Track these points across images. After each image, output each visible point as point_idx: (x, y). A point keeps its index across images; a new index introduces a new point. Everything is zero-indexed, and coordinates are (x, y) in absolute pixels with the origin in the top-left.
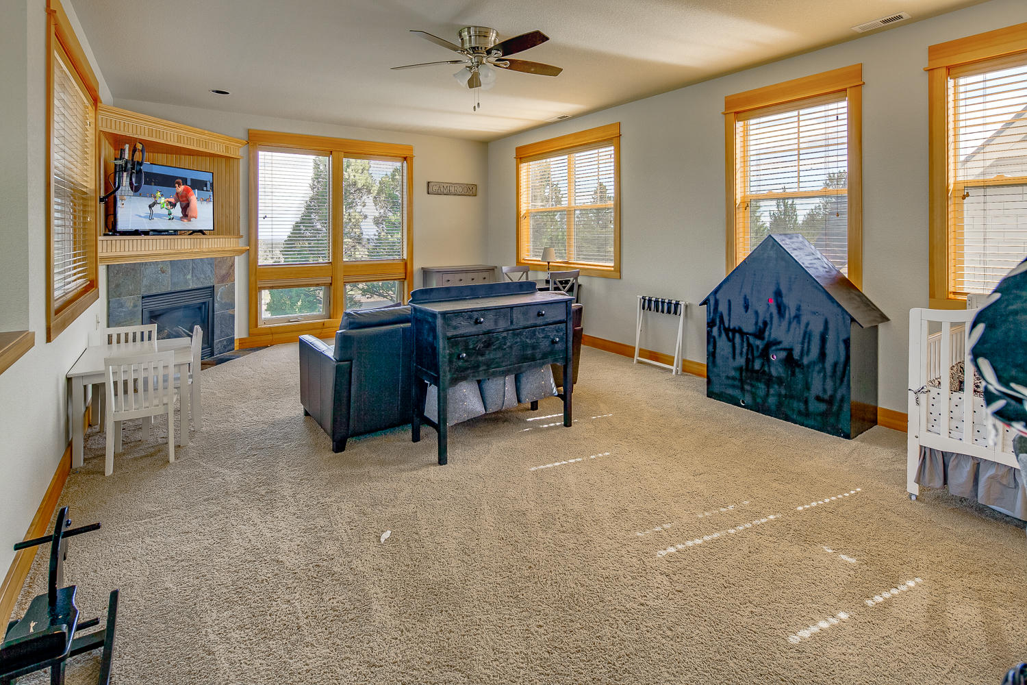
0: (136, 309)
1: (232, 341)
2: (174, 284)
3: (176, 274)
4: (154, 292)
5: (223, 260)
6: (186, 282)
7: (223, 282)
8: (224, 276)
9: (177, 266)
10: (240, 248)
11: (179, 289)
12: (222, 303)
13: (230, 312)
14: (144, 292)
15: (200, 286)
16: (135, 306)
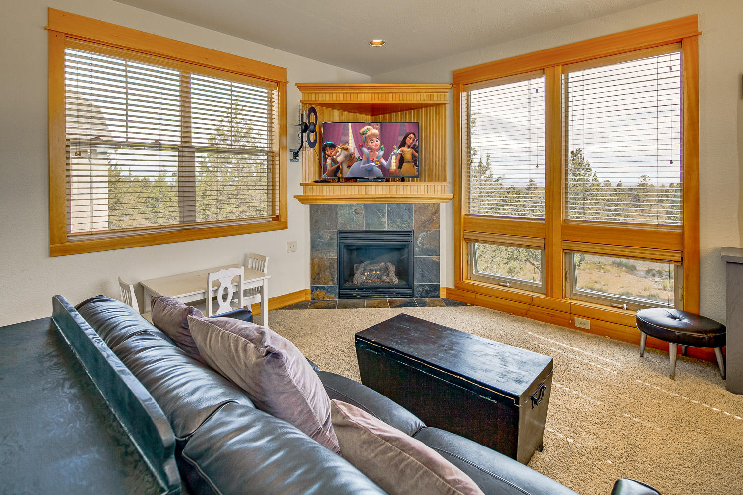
0: (332, 241)
1: (437, 288)
2: (367, 224)
3: (371, 216)
4: (348, 229)
5: (424, 208)
6: (381, 224)
7: (424, 227)
8: (425, 222)
9: (372, 209)
10: (446, 195)
11: (373, 229)
12: (422, 248)
13: (434, 258)
14: (339, 228)
15: (395, 229)
16: (332, 239)
